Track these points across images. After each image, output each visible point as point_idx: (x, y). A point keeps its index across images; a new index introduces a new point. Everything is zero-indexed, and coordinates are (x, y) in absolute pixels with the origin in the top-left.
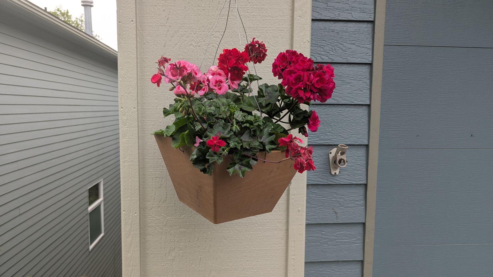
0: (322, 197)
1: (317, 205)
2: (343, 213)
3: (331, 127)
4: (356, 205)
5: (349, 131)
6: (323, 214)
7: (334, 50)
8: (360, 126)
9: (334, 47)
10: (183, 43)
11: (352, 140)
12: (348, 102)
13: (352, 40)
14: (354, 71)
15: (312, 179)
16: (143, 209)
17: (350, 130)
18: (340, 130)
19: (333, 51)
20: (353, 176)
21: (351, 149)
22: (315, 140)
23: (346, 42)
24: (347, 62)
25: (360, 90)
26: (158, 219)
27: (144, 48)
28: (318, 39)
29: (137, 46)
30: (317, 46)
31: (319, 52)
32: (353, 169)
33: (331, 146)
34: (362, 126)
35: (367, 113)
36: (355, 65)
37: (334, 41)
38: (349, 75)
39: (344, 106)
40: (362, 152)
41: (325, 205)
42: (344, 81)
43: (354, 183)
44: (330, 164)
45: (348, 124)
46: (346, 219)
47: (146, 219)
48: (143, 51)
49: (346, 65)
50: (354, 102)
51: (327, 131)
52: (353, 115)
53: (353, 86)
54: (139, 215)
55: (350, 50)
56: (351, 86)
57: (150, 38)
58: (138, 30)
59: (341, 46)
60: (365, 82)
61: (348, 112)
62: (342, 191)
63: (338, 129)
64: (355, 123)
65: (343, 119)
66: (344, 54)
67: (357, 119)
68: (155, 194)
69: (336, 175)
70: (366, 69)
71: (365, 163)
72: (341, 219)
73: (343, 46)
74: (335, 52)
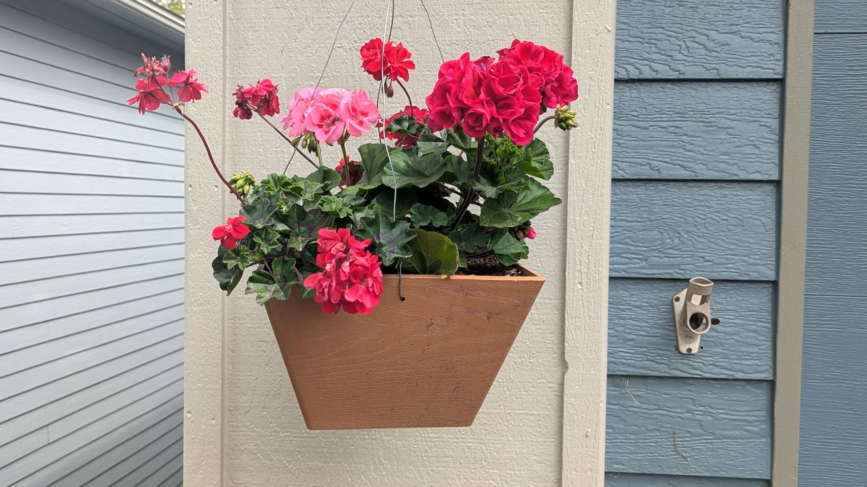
0: (656, 407)
1: (644, 428)
2: (712, 451)
3: (677, 235)
4: (746, 433)
5: (726, 245)
6: (660, 452)
7: (684, 50)
8: (756, 234)
9: (685, 41)
10: (323, 43)
11: (734, 268)
12: (722, 174)
13: (731, 22)
14: (736, 99)
15: (629, 361)
16: (231, 411)
17: (726, 243)
18: (702, 243)
19: (682, 52)
20: (736, 359)
21: (732, 292)
22: (637, 265)
23: (715, 28)
24: (718, 77)
25: (755, 145)
26: (262, 436)
27: (239, 57)
28: (643, 24)
29: (224, 53)
30: (641, 40)
31: (646, 55)
32: (738, 341)
33: (679, 283)
34: (760, 233)
35: (774, 201)
36: (742, 85)
37: (684, 27)
38: (725, 108)
39: (713, 184)
40: (760, 299)
41: (663, 429)
42: (713, 124)
43: (740, 376)
44: (675, 326)
45: (723, 229)
46: (720, 468)
47: (236, 433)
48: (237, 63)
49: (717, 83)
50: (736, 175)
51: (668, 246)
52: (736, 207)
53: (734, 136)
54: (220, 422)
55: (727, 48)
56: (728, 137)
57: (252, 35)
58: (227, 19)
59: (703, 39)
60: (768, 124)
61: (724, 199)
62: (710, 396)
63: (695, 239)
64: (743, 226)
65: (709, 215)
66: (711, 59)
67: (746, 218)
68: (257, 379)
69: (693, 355)
70: (769, 94)
71: (769, 329)
72: (706, 466)
73: (708, 39)
74: (686, 53)
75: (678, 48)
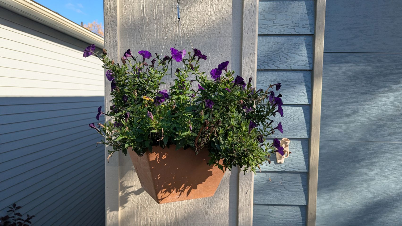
2: (288, 196)
4: (299, 190)
11: (296, 134)
12: (292, 102)
14: (297, 76)
20: (297, 165)
23: (290, 52)
25: (303, 92)
28: (265, 50)
30: (265, 56)
32: (297, 159)
35: (309, 111)
36: (298, 72)
37: (279, 51)
38: (293, 80)
40: (304, 144)
43: (298, 171)
45: (292, 121)
46: (291, 202)
49: (290, 71)
52: (297, 113)
55: (294, 59)
56: (294, 89)
60: (307, 85)
61: (292, 111)
64: (299, 120)
65: (288, 116)
66: (289, 63)
67: (300, 117)
69: (282, 164)
70: (308, 75)
71: (307, 154)
72: (286, 201)
73: (288, 56)
74: (280, 61)
75: (277, 59)
